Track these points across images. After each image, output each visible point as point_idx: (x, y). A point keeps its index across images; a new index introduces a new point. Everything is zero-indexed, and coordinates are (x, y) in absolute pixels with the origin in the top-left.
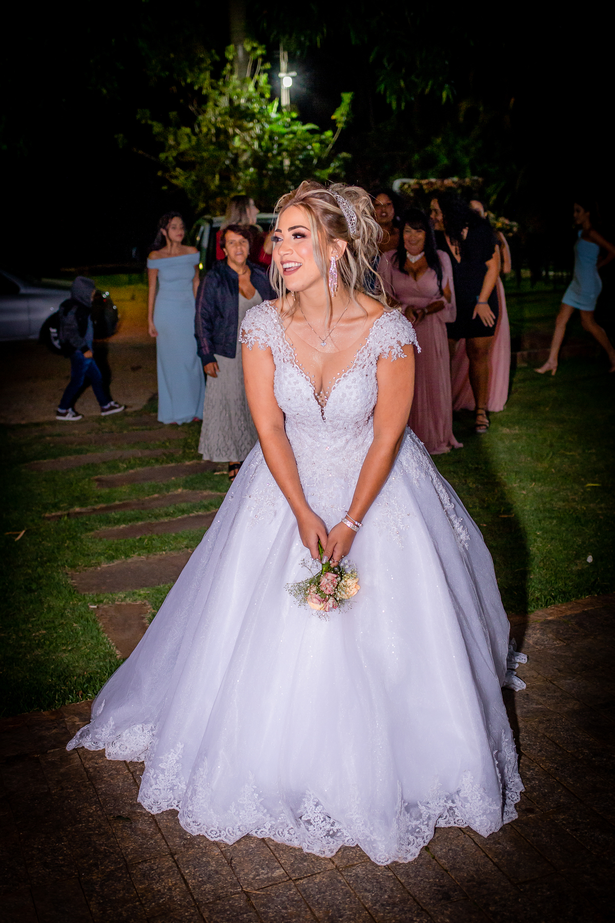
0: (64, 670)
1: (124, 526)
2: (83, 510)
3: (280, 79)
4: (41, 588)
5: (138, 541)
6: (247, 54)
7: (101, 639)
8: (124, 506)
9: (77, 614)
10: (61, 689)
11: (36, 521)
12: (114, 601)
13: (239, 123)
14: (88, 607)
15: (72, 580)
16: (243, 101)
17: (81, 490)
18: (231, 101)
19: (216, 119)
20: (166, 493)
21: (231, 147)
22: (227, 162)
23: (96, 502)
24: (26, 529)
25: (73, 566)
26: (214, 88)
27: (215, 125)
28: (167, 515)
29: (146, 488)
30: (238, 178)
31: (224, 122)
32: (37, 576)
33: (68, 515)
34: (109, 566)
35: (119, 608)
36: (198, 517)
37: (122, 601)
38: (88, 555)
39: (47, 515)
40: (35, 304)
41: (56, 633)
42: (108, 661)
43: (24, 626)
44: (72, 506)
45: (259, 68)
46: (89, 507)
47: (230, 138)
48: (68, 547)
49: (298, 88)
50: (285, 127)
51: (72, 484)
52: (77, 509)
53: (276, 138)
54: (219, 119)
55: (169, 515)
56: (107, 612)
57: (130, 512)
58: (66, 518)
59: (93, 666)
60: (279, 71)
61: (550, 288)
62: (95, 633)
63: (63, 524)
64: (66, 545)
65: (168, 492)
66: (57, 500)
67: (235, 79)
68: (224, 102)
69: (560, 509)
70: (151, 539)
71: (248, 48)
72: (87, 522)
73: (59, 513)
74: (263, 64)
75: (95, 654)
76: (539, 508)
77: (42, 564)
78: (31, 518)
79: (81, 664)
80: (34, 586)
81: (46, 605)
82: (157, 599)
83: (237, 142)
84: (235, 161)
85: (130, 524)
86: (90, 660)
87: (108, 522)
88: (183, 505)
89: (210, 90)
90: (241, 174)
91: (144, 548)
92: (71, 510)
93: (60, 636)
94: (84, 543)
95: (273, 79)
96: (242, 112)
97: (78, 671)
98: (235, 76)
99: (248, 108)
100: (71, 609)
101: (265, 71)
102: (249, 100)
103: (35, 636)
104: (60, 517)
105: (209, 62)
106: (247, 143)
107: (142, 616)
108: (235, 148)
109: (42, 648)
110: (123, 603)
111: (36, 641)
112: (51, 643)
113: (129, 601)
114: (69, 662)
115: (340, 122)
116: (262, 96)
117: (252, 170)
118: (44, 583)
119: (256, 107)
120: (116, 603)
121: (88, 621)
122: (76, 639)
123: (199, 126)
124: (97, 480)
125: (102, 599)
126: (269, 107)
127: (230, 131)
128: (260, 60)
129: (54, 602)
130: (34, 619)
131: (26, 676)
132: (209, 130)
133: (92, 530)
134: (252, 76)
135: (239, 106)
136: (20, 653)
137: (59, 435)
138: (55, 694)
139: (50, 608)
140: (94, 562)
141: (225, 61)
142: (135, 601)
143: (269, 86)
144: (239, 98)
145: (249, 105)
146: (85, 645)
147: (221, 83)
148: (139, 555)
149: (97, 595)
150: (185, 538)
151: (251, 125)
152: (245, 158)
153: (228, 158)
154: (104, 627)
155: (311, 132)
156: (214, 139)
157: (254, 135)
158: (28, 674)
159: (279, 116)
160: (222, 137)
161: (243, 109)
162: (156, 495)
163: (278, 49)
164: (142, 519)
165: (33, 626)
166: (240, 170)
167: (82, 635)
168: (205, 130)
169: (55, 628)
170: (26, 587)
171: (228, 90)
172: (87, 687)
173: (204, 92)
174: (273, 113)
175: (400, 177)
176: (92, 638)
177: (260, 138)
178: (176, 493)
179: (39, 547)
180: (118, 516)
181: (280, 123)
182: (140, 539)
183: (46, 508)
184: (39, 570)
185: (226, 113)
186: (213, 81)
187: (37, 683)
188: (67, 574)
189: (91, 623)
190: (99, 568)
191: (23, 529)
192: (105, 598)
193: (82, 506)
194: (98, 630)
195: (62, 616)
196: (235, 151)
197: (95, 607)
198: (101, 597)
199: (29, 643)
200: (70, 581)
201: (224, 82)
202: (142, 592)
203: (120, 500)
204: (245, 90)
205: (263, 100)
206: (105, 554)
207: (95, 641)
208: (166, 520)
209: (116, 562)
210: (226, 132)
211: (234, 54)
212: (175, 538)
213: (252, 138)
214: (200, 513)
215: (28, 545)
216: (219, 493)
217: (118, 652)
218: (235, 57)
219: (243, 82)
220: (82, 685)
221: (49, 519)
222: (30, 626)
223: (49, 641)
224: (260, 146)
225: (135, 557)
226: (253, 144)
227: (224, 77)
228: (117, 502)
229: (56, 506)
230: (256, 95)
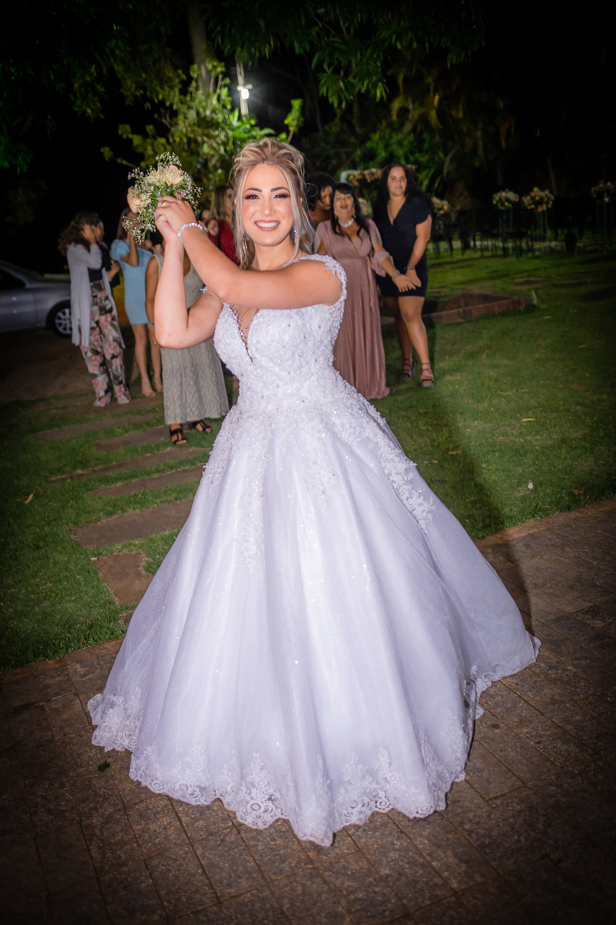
0: (68, 619)
1: (120, 483)
2: (85, 472)
3: (238, 92)
4: (48, 545)
5: (132, 497)
6: (209, 72)
7: (101, 588)
8: (121, 465)
9: (79, 566)
10: (66, 636)
11: (43, 485)
12: (113, 552)
13: (206, 131)
14: (89, 559)
15: (75, 535)
16: (208, 113)
17: (83, 455)
18: (198, 113)
19: (187, 130)
20: (157, 452)
21: (201, 153)
22: (199, 166)
23: (96, 465)
24: (34, 492)
25: (75, 524)
26: (182, 103)
27: (186, 135)
28: (158, 471)
29: (139, 449)
30: (209, 180)
31: (193, 132)
32: (44, 534)
33: (71, 477)
34: (107, 521)
35: (116, 559)
36: (185, 471)
37: (119, 552)
38: (89, 512)
39: (53, 478)
40: (40, 296)
41: (61, 585)
42: (107, 608)
43: (32, 581)
44: (75, 469)
45: (220, 83)
46: (90, 469)
47: (199, 145)
48: (72, 507)
49: (254, 99)
50: (245, 132)
51: (74, 449)
52: (79, 471)
53: (239, 143)
54: (189, 129)
55: (160, 472)
56: (106, 563)
57: (125, 471)
58: (69, 480)
59: (95, 612)
60: (237, 84)
61: (478, 254)
62: (96, 583)
63: (67, 485)
64: (70, 504)
65: (158, 450)
66: (61, 465)
67: (200, 94)
68: (192, 115)
69: (501, 442)
70: (144, 494)
71: (210, 67)
72: (88, 483)
73: (63, 476)
74: (223, 79)
75: (96, 602)
76: (483, 444)
77: (49, 524)
78: (39, 482)
79: (84, 612)
80: (41, 544)
81: (52, 561)
82: (151, 548)
83: (206, 149)
84: (205, 164)
85: (125, 482)
86: (92, 608)
87: (107, 480)
88: (172, 462)
89: (180, 105)
90: (211, 176)
91: (138, 503)
92: (74, 473)
93: (64, 588)
94: (85, 501)
95: (232, 92)
96: (208, 122)
97: (81, 619)
98: (200, 92)
99: (213, 118)
100: (74, 562)
101: (225, 86)
102: (213, 111)
103: (42, 589)
104: (64, 480)
105: (177, 81)
106: (214, 149)
107: (138, 564)
108: (204, 154)
109: (49, 600)
110: (120, 553)
111: (43, 593)
112: (57, 595)
113: (125, 551)
114: (73, 611)
115: (292, 126)
116: (224, 107)
117: (220, 171)
118: (51, 540)
119: (220, 117)
120: (115, 554)
121: (89, 572)
122: (79, 589)
123: (173, 136)
124: (97, 445)
125: (101, 551)
126: (231, 117)
127: (199, 139)
128: (220, 77)
129: (59, 557)
130: (41, 574)
131: (34, 628)
132: (181, 139)
133: (91, 490)
134: (215, 91)
135: (205, 117)
136: (28, 606)
137: (63, 408)
138: (59, 642)
139: (55, 563)
140: (94, 517)
141: (190, 79)
142: (131, 551)
143: (230, 99)
144: (205, 109)
145: (214, 116)
146: (87, 594)
147: (188, 98)
148: (134, 509)
149: (98, 549)
150: (174, 492)
151: (216, 133)
152: (213, 161)
153: (199, 162)
154: (104, 576)
155: (268, 135)
156: (186, 147)
157: (220, 142)
158: (36, 625)
159: (240, 124)
160: (193, 145)
161: (208, 119)
162: (148, 455)
163: (235, 66)
164: (136, 477)
165: (40, 580)
166: (210, 172)
167: (84, 585)
168: (177, 139)
169: (60, 581)
170: (34, 545)
171: (195, 104)
172: (89, 634)
173: (175, 107)
174: (234, 120)
175: (345, 169)
176: (93, 588)
177: (225, 144)
178: (165, 451)
179: (46, 508)
180: (115, 475)
181: (241, 130)
182: (135, 494)
183: (52, 473)
184: (47, 529)
185: (194, 124)
186: (182, 97)
187: (44, 633)
188: (70, 530)
189: (92, 574)
190: (99, 523)
191: (32, 493)
192: (105, 549)
193: (83, 468)
194: (99, 580)
195: (66, 570)
196: (205, 157)
197: (95, 559)
198: (101, 549)
199: (37, 596)
200: (72, 537)
201: (191, 98)
202: (137, 542)
203: (117, 461)
204: (209, 104)
205: (225, 111)
206: (104, 510)
207: (96, 590)
208: (156, 475)
209: (115, 517)
210: (196, 141)
211: (198, 72)
212: (165, 492)
213: (218, 144)
214: (187, 468)
215: (36, 507)
216: (203, 449)
217: (116, 599)
218: (200, 75)
219: (208, 96)
220: (83, 632)
221: (54, 482)
222: (38, 580)
223: (54, 592)
224: (226, 150)
225: (131, 511)
226: (220, 149)
227: (191, 93)
228: (114, 463)
229: (60, 470)
230: (219, 107)
